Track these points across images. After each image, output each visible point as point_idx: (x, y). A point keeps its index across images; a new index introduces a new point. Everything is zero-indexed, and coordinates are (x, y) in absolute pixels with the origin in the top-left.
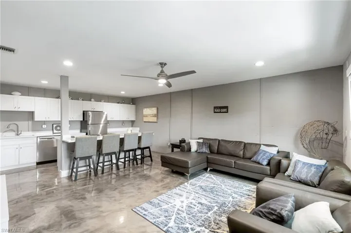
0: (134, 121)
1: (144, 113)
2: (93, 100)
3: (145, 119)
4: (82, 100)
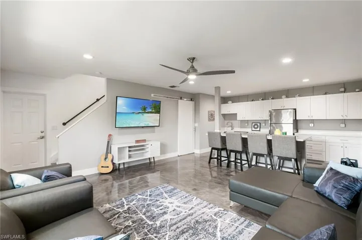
4: (273, 99)
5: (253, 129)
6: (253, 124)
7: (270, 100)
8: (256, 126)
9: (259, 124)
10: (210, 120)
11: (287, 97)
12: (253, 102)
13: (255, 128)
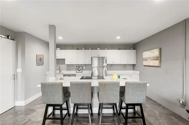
0: (135, 65)
1: (144, 57)
2: (98, 49)
3: (145, 63)
4: (92, 49)
5: (77, 71)
6: (77, 67)
7: (90, 50)
8: (79, 69)
9: (81, 67)
10: (38, 64)
11: (101, 49)
12: (78, 50)
13: (78, 70)
